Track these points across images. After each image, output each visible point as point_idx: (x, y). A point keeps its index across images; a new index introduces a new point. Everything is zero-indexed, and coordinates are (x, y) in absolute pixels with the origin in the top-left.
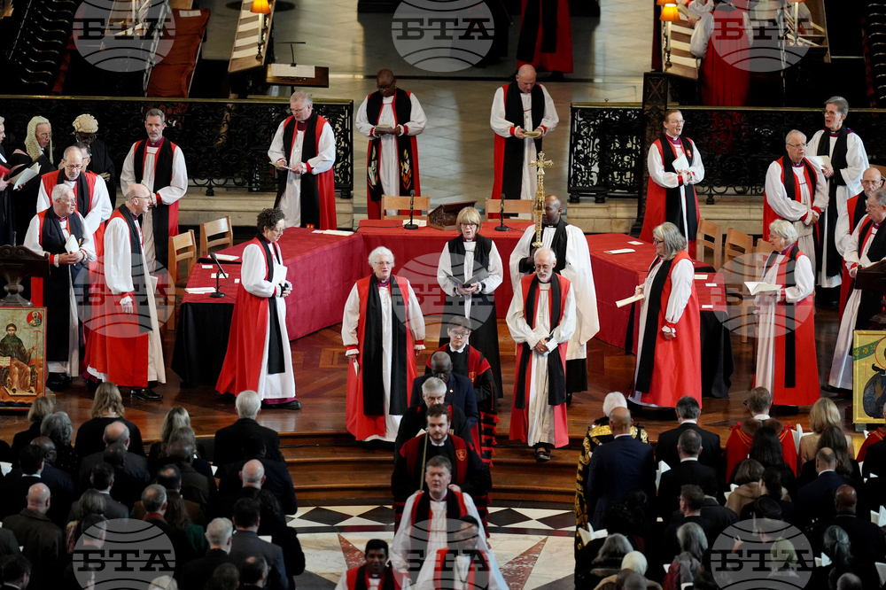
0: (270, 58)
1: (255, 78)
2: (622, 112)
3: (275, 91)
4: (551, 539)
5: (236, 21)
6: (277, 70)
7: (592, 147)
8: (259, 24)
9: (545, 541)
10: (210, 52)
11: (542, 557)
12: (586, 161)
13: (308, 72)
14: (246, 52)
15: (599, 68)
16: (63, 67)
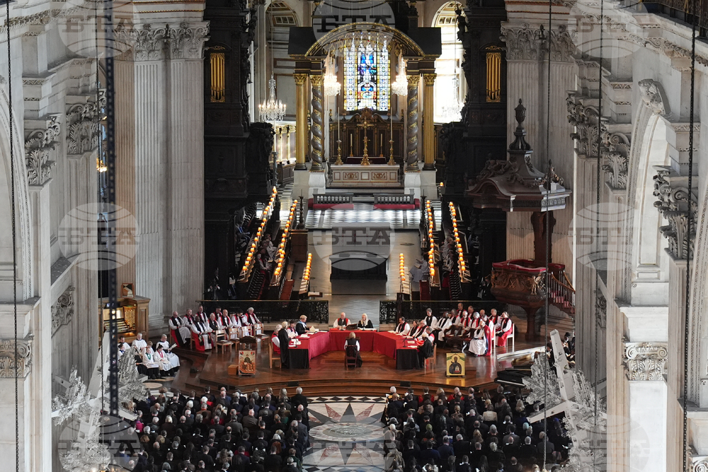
0: (309, 290)
1: (305, 296)
2: (392, 302)
3: (310, 298)
4: (376, 404)
5: (301, 282)
6: (310, 293)
7: (385, 311)
8: (306, 283)
9: (372, 406)
10: (295, 289)
11: (373, 408)
12: (384, 314)
13: (318, 294)
14: (303, 289)
15: (387, 292)
16: (261, 293)
